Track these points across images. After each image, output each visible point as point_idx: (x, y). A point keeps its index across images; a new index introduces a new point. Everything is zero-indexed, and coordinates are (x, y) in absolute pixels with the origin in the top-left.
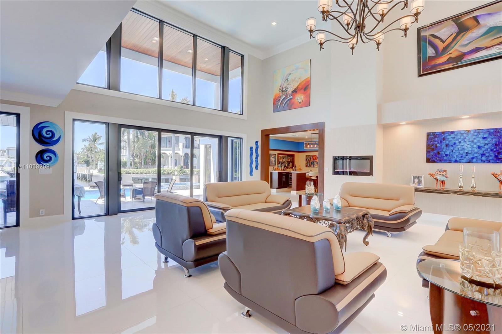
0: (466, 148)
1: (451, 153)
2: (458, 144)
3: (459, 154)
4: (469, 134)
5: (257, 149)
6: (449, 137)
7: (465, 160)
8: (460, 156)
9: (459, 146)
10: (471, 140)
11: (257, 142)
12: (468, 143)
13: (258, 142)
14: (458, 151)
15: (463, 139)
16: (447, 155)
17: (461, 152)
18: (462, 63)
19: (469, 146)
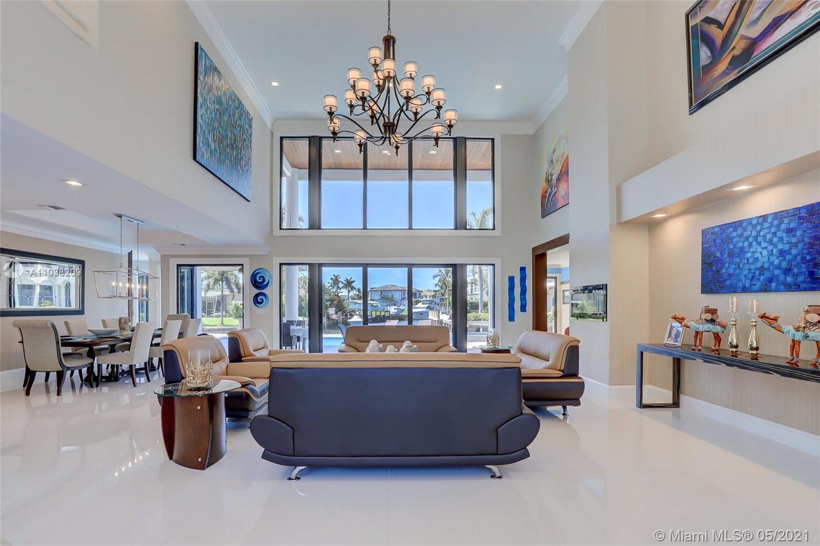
0: (760, 257)
1: (737, 271)
2: (747, 249)
3: (749, 273)
4: (766, 225)
5: (523, 279)
6: (734, 234)
7: (758, 285)
8: (750, 275)
9: (749, 255)
10: (769, 236)
11: (523, 269)
12: (764, 245)
13: (525, 268)
14: (747, 267)
15: (756, 238)
16: (730, 275)
17: (753, 267)
18: (751, 63)
19: (765, 253)
